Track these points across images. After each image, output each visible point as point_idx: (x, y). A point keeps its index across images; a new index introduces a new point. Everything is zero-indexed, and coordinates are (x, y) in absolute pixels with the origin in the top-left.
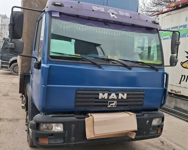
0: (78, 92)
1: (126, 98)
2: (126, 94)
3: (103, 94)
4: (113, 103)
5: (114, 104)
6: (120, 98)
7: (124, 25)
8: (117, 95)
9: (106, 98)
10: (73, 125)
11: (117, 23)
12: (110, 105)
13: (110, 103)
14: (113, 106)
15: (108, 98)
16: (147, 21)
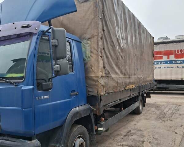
16: (16, 28)
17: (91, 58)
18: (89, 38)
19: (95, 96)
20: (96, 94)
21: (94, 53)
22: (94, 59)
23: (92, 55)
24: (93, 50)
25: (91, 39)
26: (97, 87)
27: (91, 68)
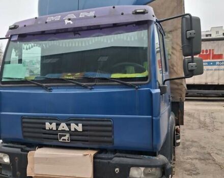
0: (24, 120)
1: (81, 130)
2: (81, 124)
3: (51, 124)
4: (65, 136)
5: (66, 138)
6: (73, 129)
7: (101, 29)
8: (69, 125)
9: (55, 128)
10: (16, 158)
11: (92, 28)
12: (62, 139)
13: (61, 136)
14: (65, 140)
15: (57, 129)
16: (122, 14)
17: (172, 55)
18: (171, 31)
19: (178, 103)
20: (179, 100)
21: (176, 50)
22: (177, 56)
23: (175, 52)
24: (175, 46)
25: (173, 33)
26: (179, 92)
27: (173, 69)
